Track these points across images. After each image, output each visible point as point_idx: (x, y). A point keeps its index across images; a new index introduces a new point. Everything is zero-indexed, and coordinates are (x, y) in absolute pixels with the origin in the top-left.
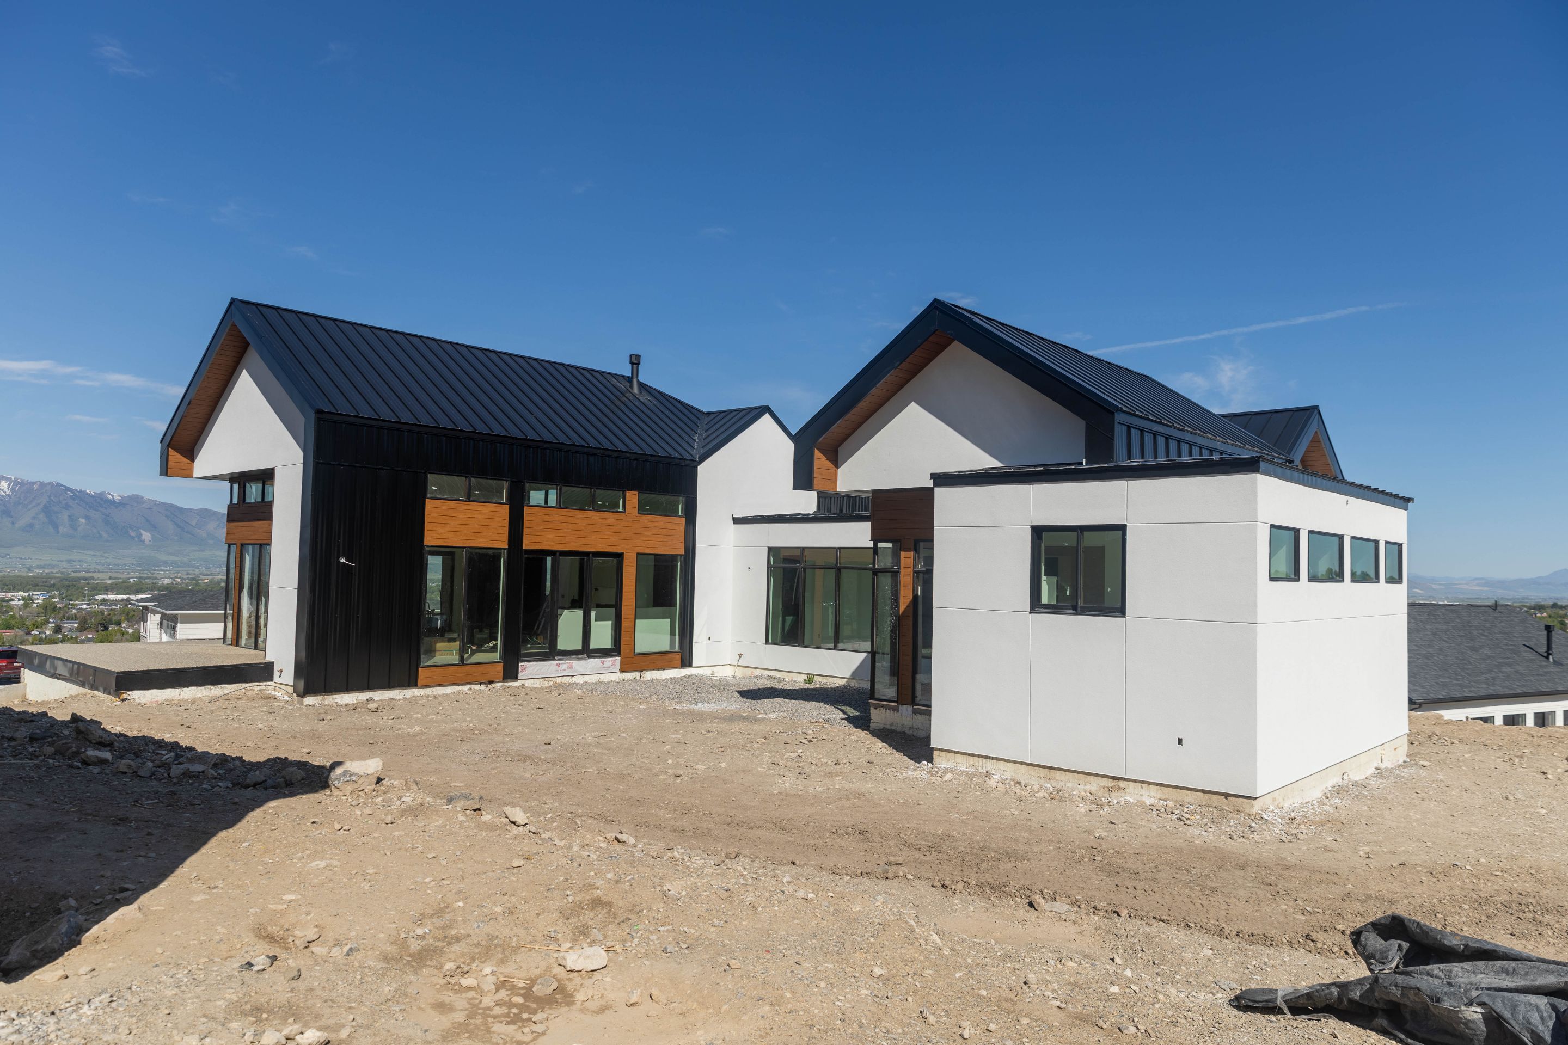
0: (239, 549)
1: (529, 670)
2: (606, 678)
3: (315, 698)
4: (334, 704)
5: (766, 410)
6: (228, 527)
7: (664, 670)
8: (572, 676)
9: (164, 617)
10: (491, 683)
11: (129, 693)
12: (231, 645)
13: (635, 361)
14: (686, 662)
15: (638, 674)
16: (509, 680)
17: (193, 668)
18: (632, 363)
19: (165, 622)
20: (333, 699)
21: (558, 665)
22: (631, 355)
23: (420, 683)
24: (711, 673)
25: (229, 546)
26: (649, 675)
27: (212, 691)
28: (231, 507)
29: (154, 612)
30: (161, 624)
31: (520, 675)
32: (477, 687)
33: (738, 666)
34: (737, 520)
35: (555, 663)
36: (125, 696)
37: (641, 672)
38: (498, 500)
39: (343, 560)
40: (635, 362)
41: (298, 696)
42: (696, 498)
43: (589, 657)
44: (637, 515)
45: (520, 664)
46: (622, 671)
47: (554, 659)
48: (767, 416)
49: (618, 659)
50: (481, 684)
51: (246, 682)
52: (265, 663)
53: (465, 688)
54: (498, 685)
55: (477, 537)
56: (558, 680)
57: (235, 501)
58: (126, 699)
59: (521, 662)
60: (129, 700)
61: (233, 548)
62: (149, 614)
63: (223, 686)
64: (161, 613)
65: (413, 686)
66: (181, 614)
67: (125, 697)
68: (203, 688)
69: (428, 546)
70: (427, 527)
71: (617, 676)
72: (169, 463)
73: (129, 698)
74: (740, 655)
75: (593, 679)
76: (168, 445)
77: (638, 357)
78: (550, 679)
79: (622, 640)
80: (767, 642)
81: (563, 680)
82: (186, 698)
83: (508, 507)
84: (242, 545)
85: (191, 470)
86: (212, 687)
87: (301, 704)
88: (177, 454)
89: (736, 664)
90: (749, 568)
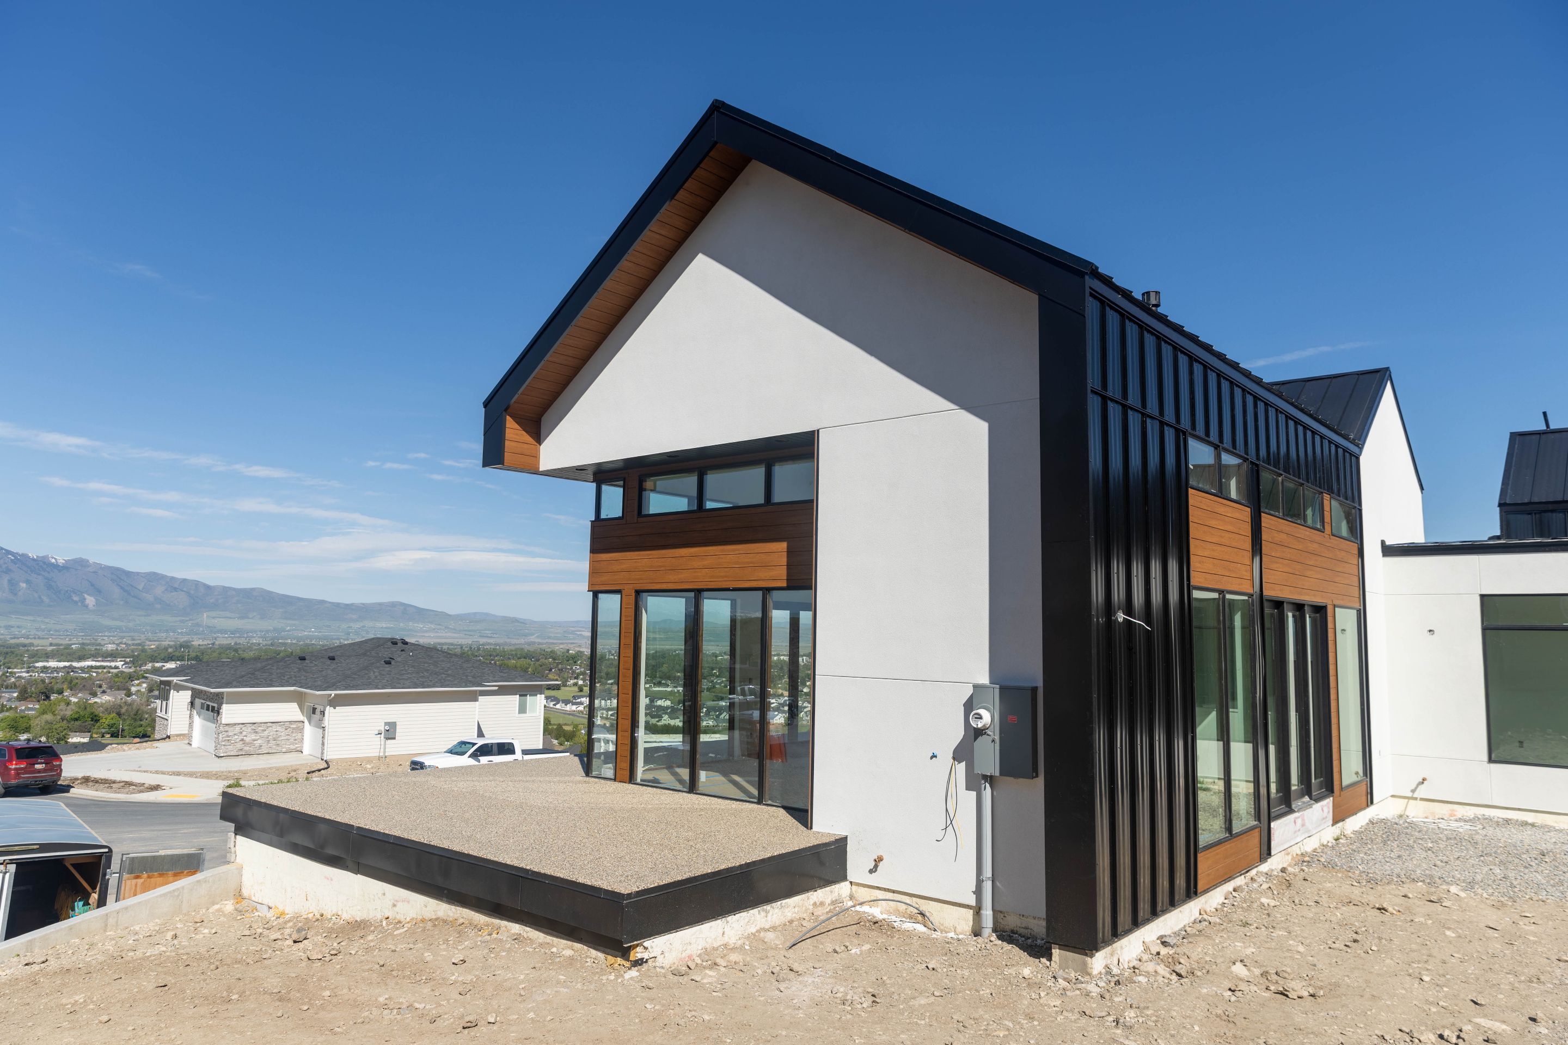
0: (631, 601)
1: (1276, 836)
2: (1323, 837)
6: (593, 563)
7: (1356, 813)
8: (1303, 840)
9: (196, 694)
10: (1249, 870)
11: (646, 943)
12: (615, 780)
14: (1371, 798)
15: (1341, 825)
16: (1264, 859)
19: (198, 702)
20: (1121, 948)
21: (1295, 822)
23: (1199, 885)
25: (596, 595)
26: (1349, 826)
28: (601, 526)
29: (179, 688)
30: (192, 704)
31: (1273, 846)
32: (1238, 882)
33: (1422, 799)
34: (1387, 551)
35: (1293, 817)
36: (639, 953)
37: (1344, 820)
39: (1121, 617)
43: (1312, 800)
44: (1330, 537)
45: (1271, 826)
46: (1334, 821)
47: (1291, 809)
48: (1389, 389)
49: (1332, 799)
50: (1241, 875)
53: (1231, 887)
54: (1253, 874)
55: (1230, 570)
57: (612, 514)
58: (641, 961)
59: (1272, 822)
60: (647, 961)
61: (614, 599)
62: (172, 691)
64: (193, 689)
65: (1192, 895)
66: (228, 693)
69: (1193, 587)
71: (1329, 833)
72: (507, 443)
73: (646, 956)
74: (1422, 780)
75: (1318, 841)
78: (1289, 850)
79: (1334, 764)
80: (1491, 761)
81: (1297, 849)
83: (1250, 511)
84: (638, 593)
85: (536, 457)
88: (519, 427)
89: (1410, 795)
90: (1430, 631)
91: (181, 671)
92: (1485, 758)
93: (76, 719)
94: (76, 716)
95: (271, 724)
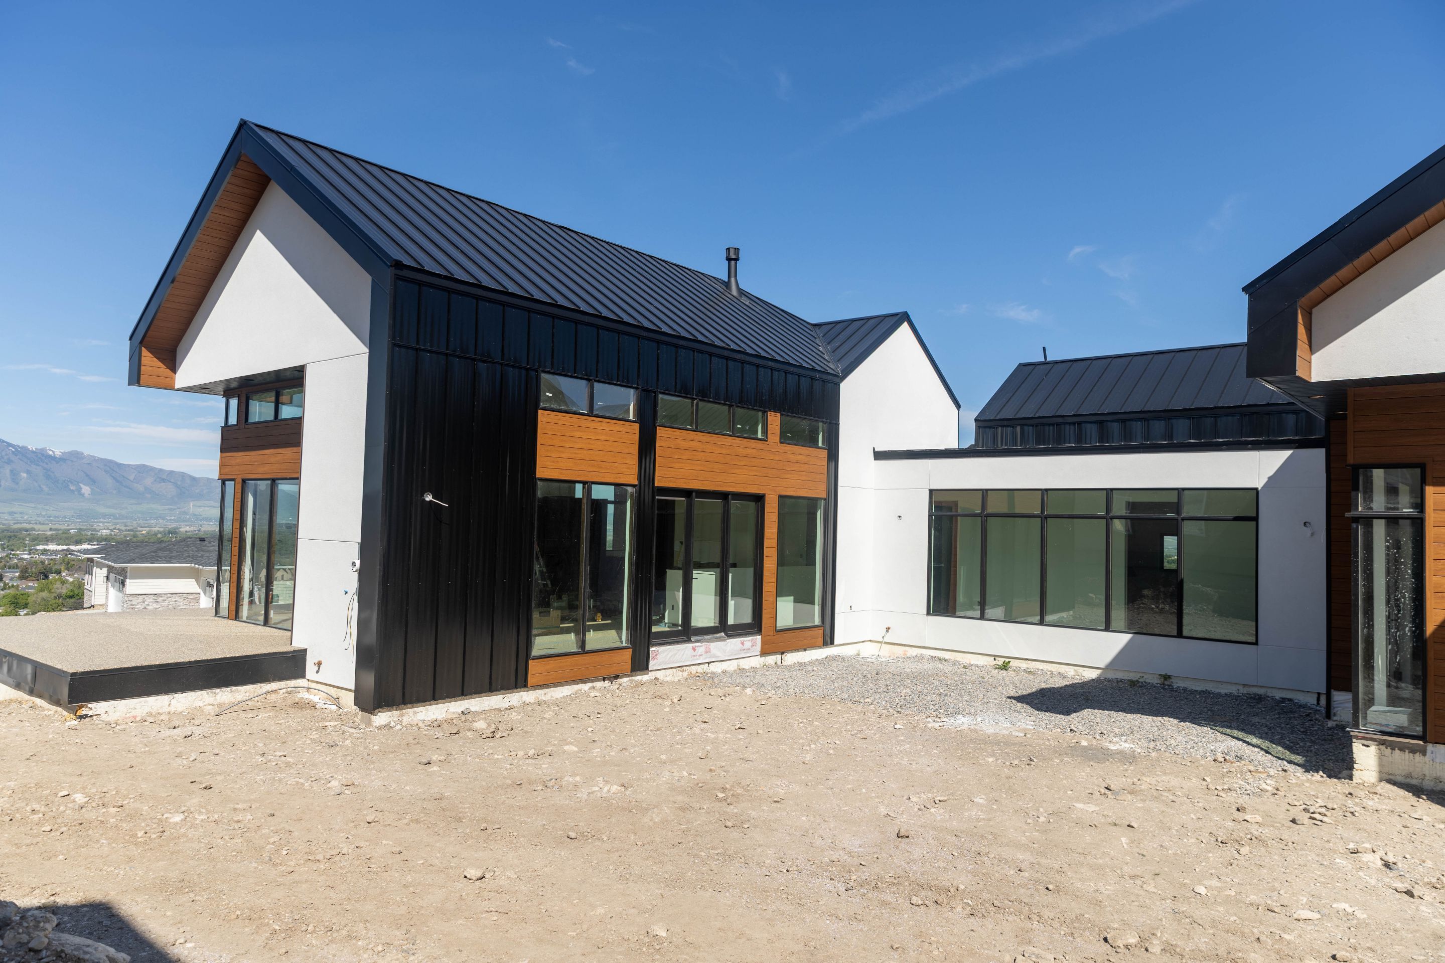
0: (239, 486)
1: (661, 657)
2: (746, 664)
3: (389, 713)
4: (420, 724)
5: (904, 317)
6: (221, 457)
7: (805, 650)
8: (709, 663)
9: (111, 570)
10: (616, 677)
11: (90, 705)
12: (228, 618)
13: (732, 258)
14: (829, 640)
15: (778, 657)
16: (638, 673)
17: (190, 662)
18: (729, 259)
19: (112, 576)
20: (415, 713)
21: (694, 649)
22: (728, 249)
23: (531, 681)
24: (856, 653)
25: (223, 483)
26: (791, 658)
27: (218, 697)
28: (227, 431)
29: (101, 566)
30: (108, 577)
31: (652, 664)
32: (599, 684)
33: (886, 643)
34: (879, 455)
35: (690, 645)
36: (84, 711)
37: (783, 653)
38: (625, 417)
39: (429, 498)
40: (733, 257)
41: (363, 709)
42: (839, 425)
43: (729, 636)
44: (779, 444)
45: (652, 649)
46: (764, 653)
47: (689, 640)
48: (905, 325)
49: (759, 637)
50: (604, 680)
51: (267, 680)
52: (295, 651)
53: (586, 687)
54: (624, 681)
55: (601, 467)
56: (694, 669)
57: (233, 420)
58: (86, 716)
59: (652, 647)
60: (91, 716)
61: (230, 485)
62: (95, 568)
63: (234, 688)
64: (108, 567)
65: (521, 687)
66: (131, 568)
67: (84, 713)
68: (204, 692)
69: (541, 479)
70: (540, 450)
71: (757, 661)
72: (143, 368)
73: (90, 713)
74: (888, 629)
75: (731, 666)
76: (141, 342)
77: (737, 250)
78: (685, 668)
79: (764, 612)
80: (928, 613)
81: (699, 669)
82: (180, 709)
83: (637, 425)
84: (244, 481)
85: (173, 380)
86: (218, 691)
87: (369, 723)
88: (151, 355)
89: (881, 640)
90: (899, 517)
91: (102, 550)
92: (925, 612)
93: (71, 597)
94: (71, 594)
95: (170, 595)
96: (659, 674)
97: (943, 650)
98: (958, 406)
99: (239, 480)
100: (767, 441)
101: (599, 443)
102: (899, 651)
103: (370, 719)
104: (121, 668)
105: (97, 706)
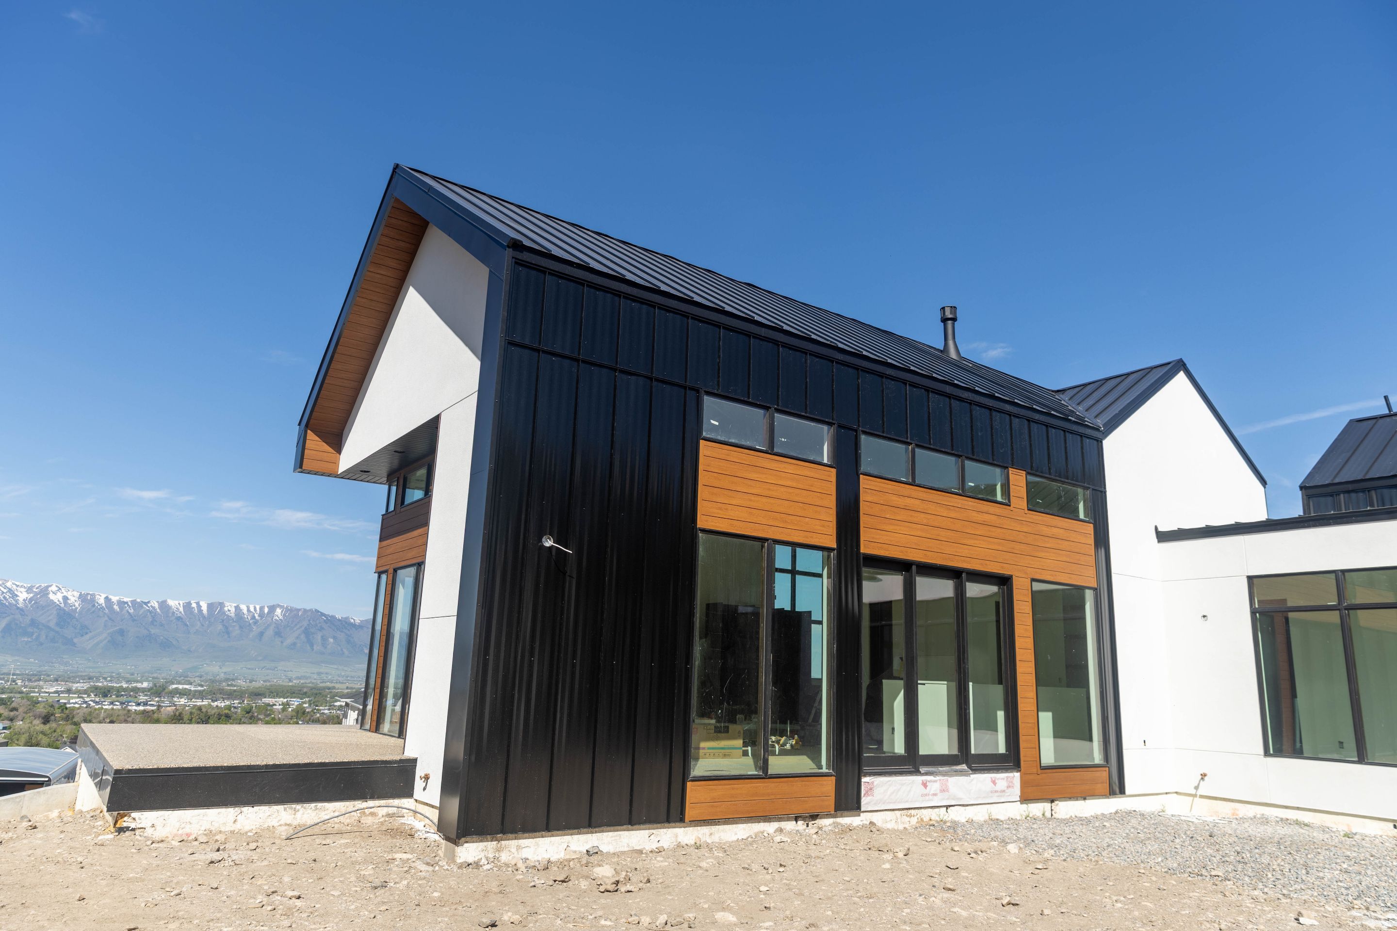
0: (391, 577)
1: (878, 793)
2: (1002, 812)
3: (482, 845)
4: (520, 865)
5: (1180, 366)
7: (1085, 799)
8: (947, 807)
10: (814, 817)
11: (134, 814)
12: (370, 731)
13: (948, 319)
14: (1117, 787)
15: (1047, 806)
16: (846, 813)
17: (267, 766)
18: (944, 320)
20: (519, 848)
21: (925, 785)
22: (943, 308)
23: (689, 813)
24: (1159, 808)
25: (379, 574)
26: (1066, 809)
27: (299, 815)
28: (386, 518)
31: (866, 802)
32: (790, 825)
33: (1202, 797)
34: (1163, 537)
35: (918, 779)
36: (126, 822)
37: (1052, 801)
38: (818, 459)
39: (549, 543)
40: (950, 316)
41: (447, 839)
42: (1105, 492)
43: (975, 770)
44: (1027, 511)
45: (864, 780)
46: (1025, 799)
47: (917, 772)
48: (1181, 376)
49: (1017, 775)
50: (796, 819)
51: (363, 797)
52: (401, 761)
53: (770, 828)
54: (826, 823)
55: (786, 522)
56: (926, 814)
57: (392, 508)
58: (127, 828)
59: (865, 776)
60: (133, 830)
61: (384, 577)
63: (320, 805)
65: (675, 822)
67: (125, 825)
68: (280, 808)
69: (704, 531)
70: (703, 493)
71: (1018, 810)
72: (306, 451)
73: (133, 826)
74: (1203, 776)
75: (979, 814)
76: (307, 426)
77: (954, 309)
78: (913, 812)
79: (1022, 739)
80: (1267, 753)
81: (934, 814)
82: (247, 828)
83: (834, 471)
84: (395, 571)
85: (336, 463)
86: (298, 807)
87: (452, 858)
88: (317, 439)
89: (1193, 792)
90: (1204, 616)
92: (1261, 751)
96: (877, 818)
97: (1298, 808)
98: (1263, 482)
99: (391, 571)
100: (1010, 506)
101: (783, 489)
102: (1226, 809)
103: (454, 851)
104: (179, 768)
105: (142, 817)
